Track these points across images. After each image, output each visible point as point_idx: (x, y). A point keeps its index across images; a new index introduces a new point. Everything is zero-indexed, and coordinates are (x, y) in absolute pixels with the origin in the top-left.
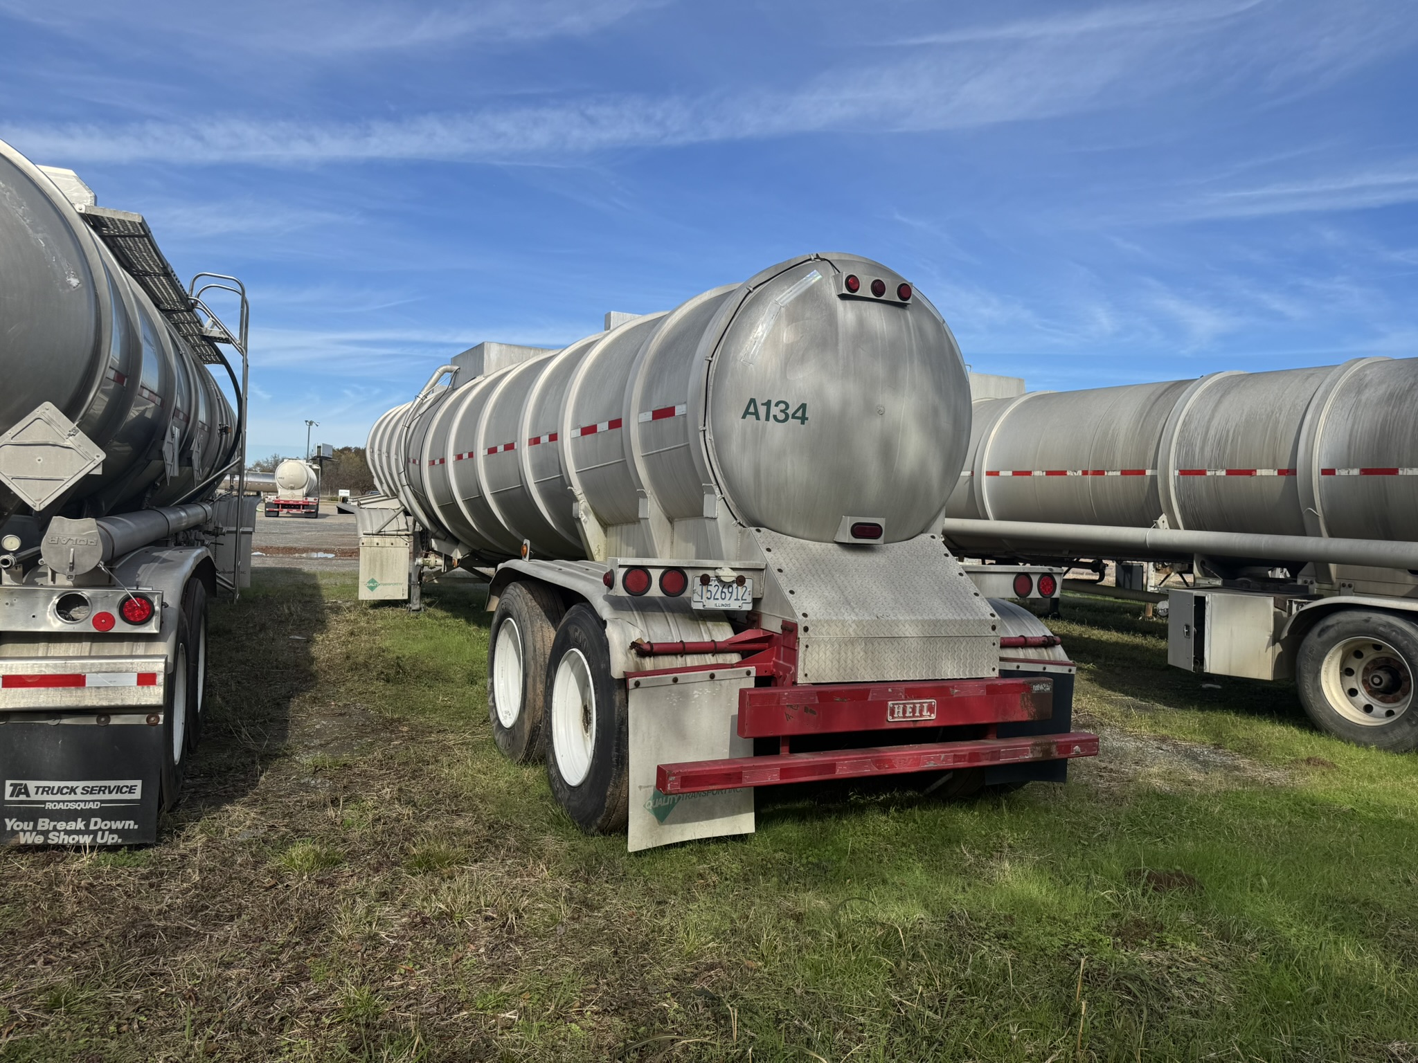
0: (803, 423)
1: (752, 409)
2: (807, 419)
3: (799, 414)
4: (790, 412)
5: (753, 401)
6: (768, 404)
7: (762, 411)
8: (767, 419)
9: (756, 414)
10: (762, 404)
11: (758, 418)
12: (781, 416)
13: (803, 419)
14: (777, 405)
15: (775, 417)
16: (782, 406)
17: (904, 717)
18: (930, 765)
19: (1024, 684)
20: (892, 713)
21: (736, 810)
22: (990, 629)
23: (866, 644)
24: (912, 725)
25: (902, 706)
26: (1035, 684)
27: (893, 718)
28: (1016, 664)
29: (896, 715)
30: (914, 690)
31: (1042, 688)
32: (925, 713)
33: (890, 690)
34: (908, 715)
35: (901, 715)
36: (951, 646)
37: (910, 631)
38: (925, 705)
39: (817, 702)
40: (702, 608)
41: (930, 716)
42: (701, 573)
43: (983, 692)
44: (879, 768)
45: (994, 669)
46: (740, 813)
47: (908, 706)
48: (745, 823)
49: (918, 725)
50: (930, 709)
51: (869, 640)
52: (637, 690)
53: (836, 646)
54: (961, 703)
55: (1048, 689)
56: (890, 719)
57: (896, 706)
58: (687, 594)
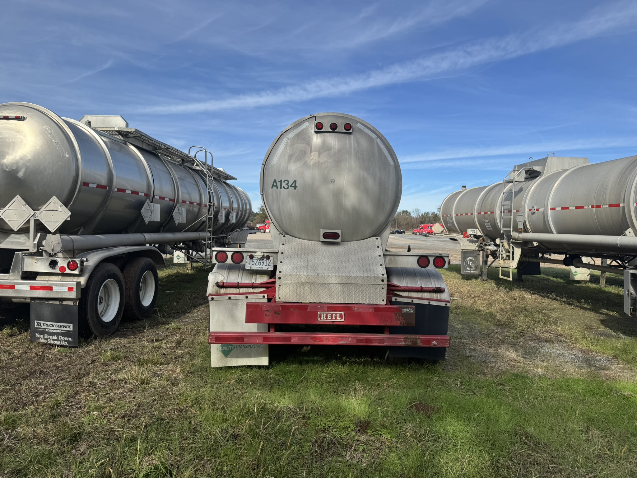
0: (295, 189)
1: (275, 184)
2: (297, 187)
3: (293, 185)
4: (290, 184)
5: (275, 180)
6: (281, 181)
7: (279, 184)
8: (281, 188)
9: (277, 186)
10: (279, 182)
11: (277, 188)
12: (286, 186)
13: (295, 187)
14: (284, 182)
15: (284, 187)
16: (286, 182)
17: (327, 319)
18: (343, 342)
19: (396, 308)
20: (320, 317)
21: (260, 355)
22: (381, 281)
23: (310, 286)
24: (331, 323)
25: (325, 314)
26: (404, 308)
27: (321, 319)
28: (411, 300)
29: (322, 318)
30: (332, 307)
31: (408, 310)
32: (338, 318)
33: (319, 307)
34: (328, 318)
35: (325, 318)
36: (358, 288)
37: (334, 280)
38: (338, 315)
39: (281, 309)
40: (250, 269)
41: (341, 320)
42: (250, 254)
43: (371, 310)
44: (314, 341)
45: (383, 300)
46: (262, 356)
47: (329, 314)
48: (264, 361)
49: (335, 323)
50: (341, 316)
51: (312, 284)
52: (213, 301)
53: (295, 285)
54: (359, 315)
55: (413, 311)
56: (319, 319)
57: (322, 314)
58: (243, 262)
